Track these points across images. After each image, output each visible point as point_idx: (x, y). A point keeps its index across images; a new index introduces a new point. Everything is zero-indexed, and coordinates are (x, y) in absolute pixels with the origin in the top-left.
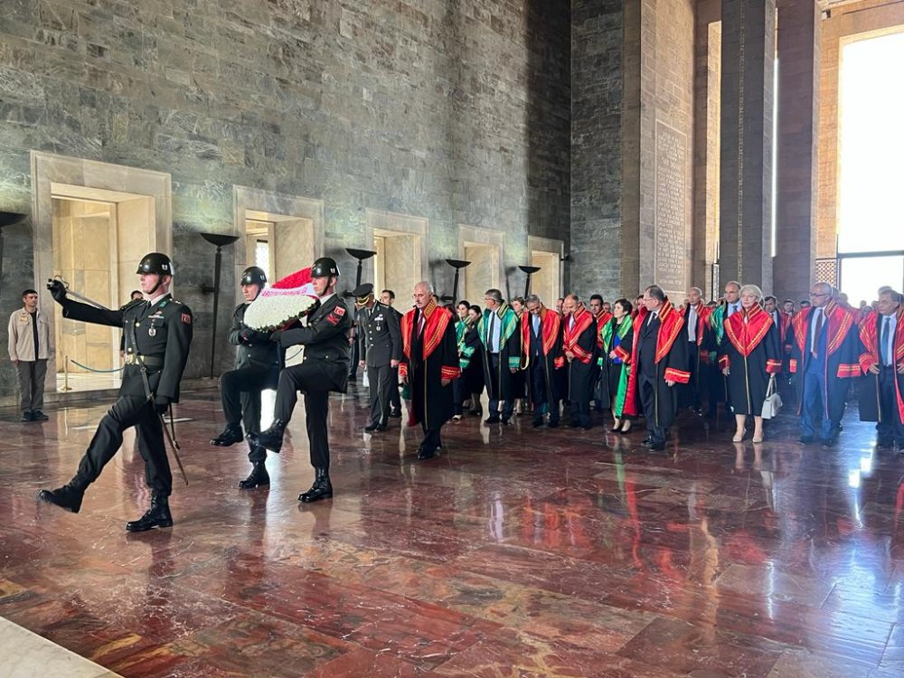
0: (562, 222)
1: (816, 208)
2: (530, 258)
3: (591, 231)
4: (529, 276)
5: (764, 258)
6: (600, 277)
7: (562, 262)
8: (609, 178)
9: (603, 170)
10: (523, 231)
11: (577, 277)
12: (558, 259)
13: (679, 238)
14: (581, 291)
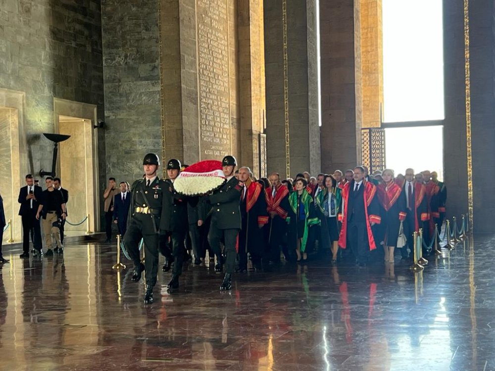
0: (94, 83)
1: (359, 75)
2: (56, 124)
3: (127, 95)
4: (56, 145)
5: (311, 128)
6: (139, 147)
7: (96, 130)
8: (145, 35)
9: (139, 25)
10: (47, 92)
11: (113, 146)
12: (90, 126)
13: (224, 105)
14: (118, 164)
